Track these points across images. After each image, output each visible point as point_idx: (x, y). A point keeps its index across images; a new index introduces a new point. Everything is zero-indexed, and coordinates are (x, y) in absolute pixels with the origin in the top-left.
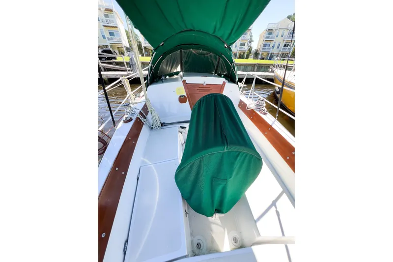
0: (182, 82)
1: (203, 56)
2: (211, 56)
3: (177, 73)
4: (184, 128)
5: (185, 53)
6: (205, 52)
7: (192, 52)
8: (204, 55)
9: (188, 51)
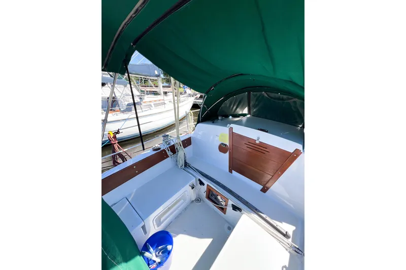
0: (228, 129)
1: (281, 102)
2: (295, 102)
3: (244, 115)
4: (202, 183)
5: (255, 96)
6: (285, 97)
7: (263, 96)
8: (283, 99)
9: (258, 94)
